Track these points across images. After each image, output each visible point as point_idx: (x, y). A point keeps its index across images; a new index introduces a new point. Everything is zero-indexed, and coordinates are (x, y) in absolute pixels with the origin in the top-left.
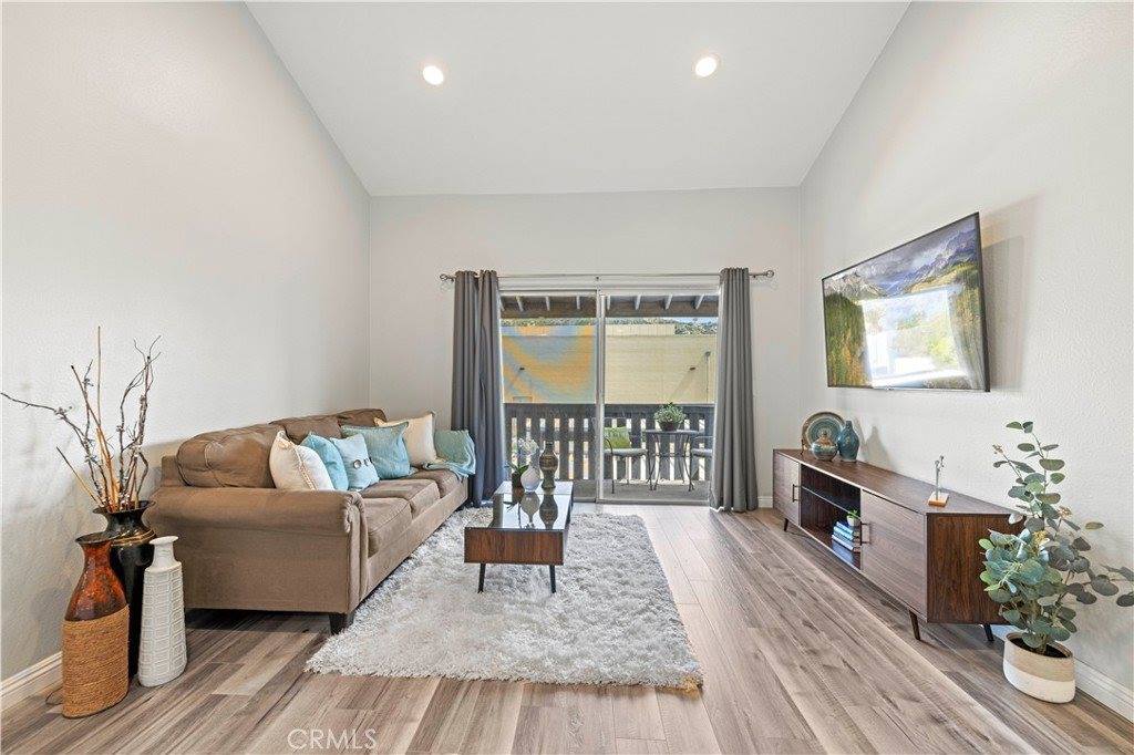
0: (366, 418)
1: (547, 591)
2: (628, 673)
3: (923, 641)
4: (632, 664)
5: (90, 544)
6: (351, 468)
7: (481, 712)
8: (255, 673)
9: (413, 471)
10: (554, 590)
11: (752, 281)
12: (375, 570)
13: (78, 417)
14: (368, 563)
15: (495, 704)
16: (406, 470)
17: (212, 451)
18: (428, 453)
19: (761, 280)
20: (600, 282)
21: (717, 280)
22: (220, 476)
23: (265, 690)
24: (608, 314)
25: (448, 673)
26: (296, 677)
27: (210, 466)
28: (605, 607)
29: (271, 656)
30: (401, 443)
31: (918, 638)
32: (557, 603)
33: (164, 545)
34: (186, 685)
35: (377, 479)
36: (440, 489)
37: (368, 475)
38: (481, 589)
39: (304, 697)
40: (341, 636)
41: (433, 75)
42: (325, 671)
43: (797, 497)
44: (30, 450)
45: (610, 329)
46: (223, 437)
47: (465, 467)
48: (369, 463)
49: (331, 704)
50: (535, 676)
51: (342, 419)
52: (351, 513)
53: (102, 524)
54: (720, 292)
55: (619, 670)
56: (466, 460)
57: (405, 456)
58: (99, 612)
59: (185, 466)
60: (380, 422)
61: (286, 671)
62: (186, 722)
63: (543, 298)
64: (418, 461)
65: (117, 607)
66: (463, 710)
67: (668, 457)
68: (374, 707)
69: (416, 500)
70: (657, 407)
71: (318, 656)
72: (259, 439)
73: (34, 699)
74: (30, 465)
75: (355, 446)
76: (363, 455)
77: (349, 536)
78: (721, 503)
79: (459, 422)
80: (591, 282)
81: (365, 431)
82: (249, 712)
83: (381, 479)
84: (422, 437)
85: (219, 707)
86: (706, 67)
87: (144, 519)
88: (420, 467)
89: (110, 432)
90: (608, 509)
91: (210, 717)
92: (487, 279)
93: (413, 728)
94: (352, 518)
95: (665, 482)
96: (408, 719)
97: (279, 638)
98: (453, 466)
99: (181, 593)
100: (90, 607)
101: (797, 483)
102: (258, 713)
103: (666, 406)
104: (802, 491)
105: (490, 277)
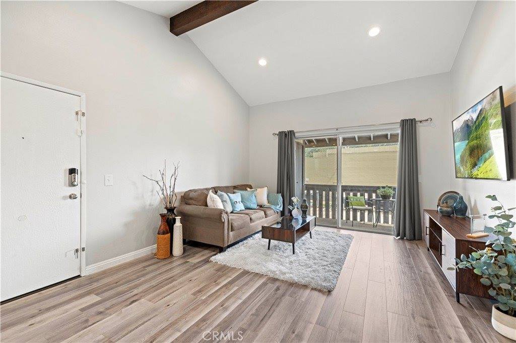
0: (243, 187)
1: (292, 253)
2: (303, 282)
3: (460, 304)
4: (307, 279)
5: (163, 216)
6: (233, 204)
7: (251, 280)
8: (198, 258)
9: (258, 207)
10: (294, 253)
11: (418, 124)
12: (234, 236)
13: (161, 183)
14: (231, 233)
15: (255, 279)
16: (255, 206)
17: (192, 195)
18: (264, 201)
19: (425, 123)
20: (338, 131)
21: (398, 126)
22: (194, 202)
23: (199, 263)
24: (343, 144)
25: (246, 269)
26: (207, 261)
27: (191, 199)
28: (311, 262)
29: (203, 255)
30: (254, 197)
31: (458, 301)
32: (293, 258)
33: (178, 219)
34: (182, 258)
35: (244, 209)
36: (265, 214)
37: (240, 207)
38: (269, 249)
39: (207, 266)
40: (221, 254)
41: (263, 62)
42: (214, 261)
43: (428, 233)
44: (152, 191)
45: (343, 151)
46: (195, 191)
47: (278, 207)
48: (241, 202)
49: (212, 269)
50: (271, 275)
51: (235, 187)
52: (224, 216)
53: (165, 212)
54: (399, 131)
55: (301, 280)
56: (278, 205)
57: (255, 201)
58: (164, 233)
59: (186, 198)
60: (249, 189)
61: (205, 260)
62: (179, 265)
63: (325, 139)
64: (260, 204)
65: (167, 233)
66: (246, 279)
67: (388, 212)
68: (223, 272)
69: (253, 217)
70: (378, 188)
71: (213, 257)
72: (205, 192)
73: (152, 253)
74: (152, 195)
75: (237, 197)
76: (239, 199)
77: (224, 222)
78: (398, 235)
79: (279, 190)
80: (335, 131)
81: (241, 192)
82: (193, 266)
83: (245, 209)
84: (262, 195)
85: (187, 264)
86: (374, 32)
87: (175, 211)
88: (261, 206)
89: (168, 187)
90: (343, 232)
91: (185, 265)
92: (290, 133)
93: (230, 279)
94: (225, 217)
95: (386, 225)
96: (230, 277)
97: (206, 252)
98: (273, 207)
99: (182, 232)
100: (162, 231)
101: (428, 226)
102: (195, 267)
103: (384, 187)
104: (430, 231)
105: (291, 133)
